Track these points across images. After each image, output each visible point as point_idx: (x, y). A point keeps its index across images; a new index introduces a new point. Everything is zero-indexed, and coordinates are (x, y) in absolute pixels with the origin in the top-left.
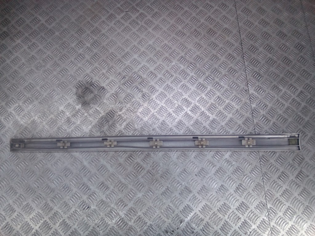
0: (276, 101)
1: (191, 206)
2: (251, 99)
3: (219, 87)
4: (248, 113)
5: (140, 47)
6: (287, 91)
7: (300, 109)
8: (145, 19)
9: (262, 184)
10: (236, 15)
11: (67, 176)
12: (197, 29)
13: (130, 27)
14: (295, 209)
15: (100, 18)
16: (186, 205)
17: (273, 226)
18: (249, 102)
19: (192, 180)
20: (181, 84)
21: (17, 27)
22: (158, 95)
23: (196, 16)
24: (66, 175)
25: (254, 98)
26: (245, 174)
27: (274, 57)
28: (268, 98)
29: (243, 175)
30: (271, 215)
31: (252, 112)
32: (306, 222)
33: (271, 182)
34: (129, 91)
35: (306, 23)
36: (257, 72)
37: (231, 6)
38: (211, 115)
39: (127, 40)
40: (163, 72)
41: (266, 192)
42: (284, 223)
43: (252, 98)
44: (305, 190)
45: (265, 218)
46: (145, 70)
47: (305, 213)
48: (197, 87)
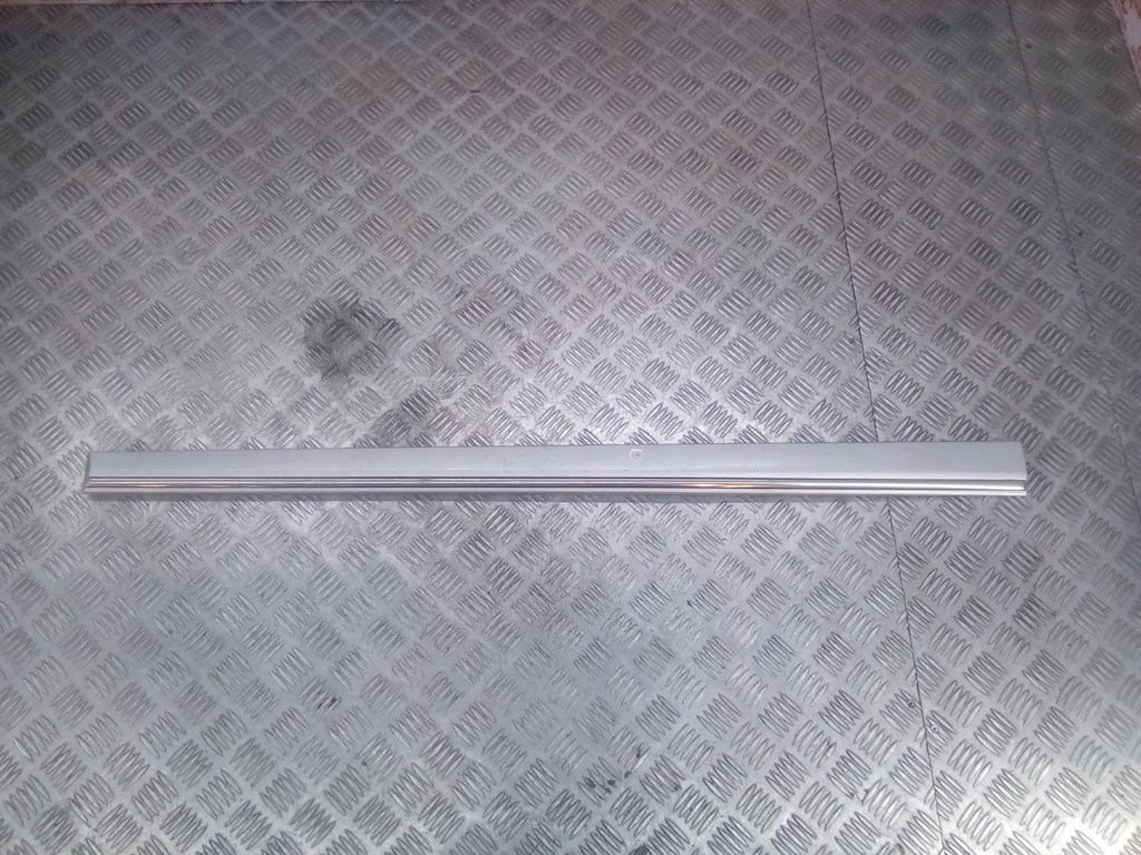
0: (950, 376)
1: (673, 702)
2: (870, 366)
3: (768, 327)
4: (860, 412)
5: (513, 198)
6: (985, 344)
7: (1028, 401)
8: (534, 116)
9: (905, 635)
10: (820, 111)
11: (266, 596)
12: (697, 149)
13: (485, 137)
14: (1014, 721)
15: (390, 110)
16: (656, 699)
17: (942, 772)
18: (863, 378)
19: (677, 618)
20: (644, 316)
21: (122, 130)
22: (568, 348)
23: (693, 110)
24: (263, 595)
25: (878, 366)
26: (849, 603)
27: (944, 240)
28: (925, 366)
29: (842, 606)
30: (935, 735)
31: (871, 409)
32: (1047, 761)
33: (934, 630)
34: (475, 334)
35: (1043, 137)
36: (889, 284)
37: (805, 82)
38: (739, 414)
39: (475, 178)
40: (585, 279)
41: (917, 663)
42: (977, 763)
43: (873, 365)
44: (1045, 658)
45: (916, 746)
46: (529, 269)
47: (1046, 732)
48: (696, 328)
